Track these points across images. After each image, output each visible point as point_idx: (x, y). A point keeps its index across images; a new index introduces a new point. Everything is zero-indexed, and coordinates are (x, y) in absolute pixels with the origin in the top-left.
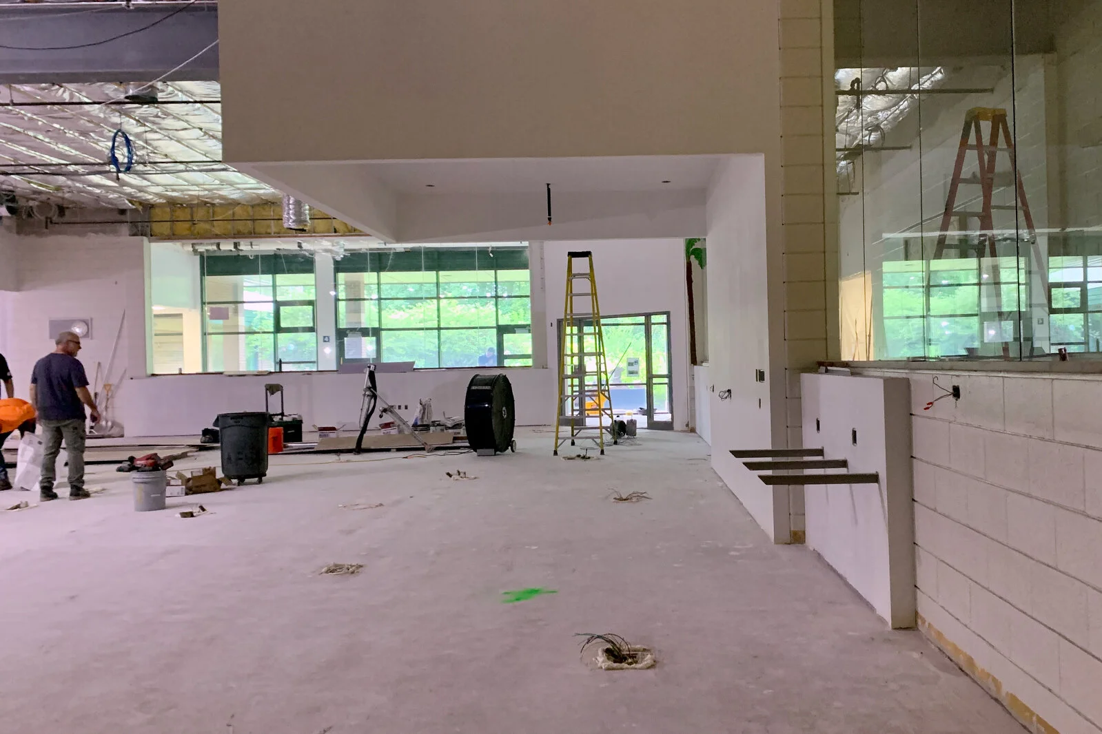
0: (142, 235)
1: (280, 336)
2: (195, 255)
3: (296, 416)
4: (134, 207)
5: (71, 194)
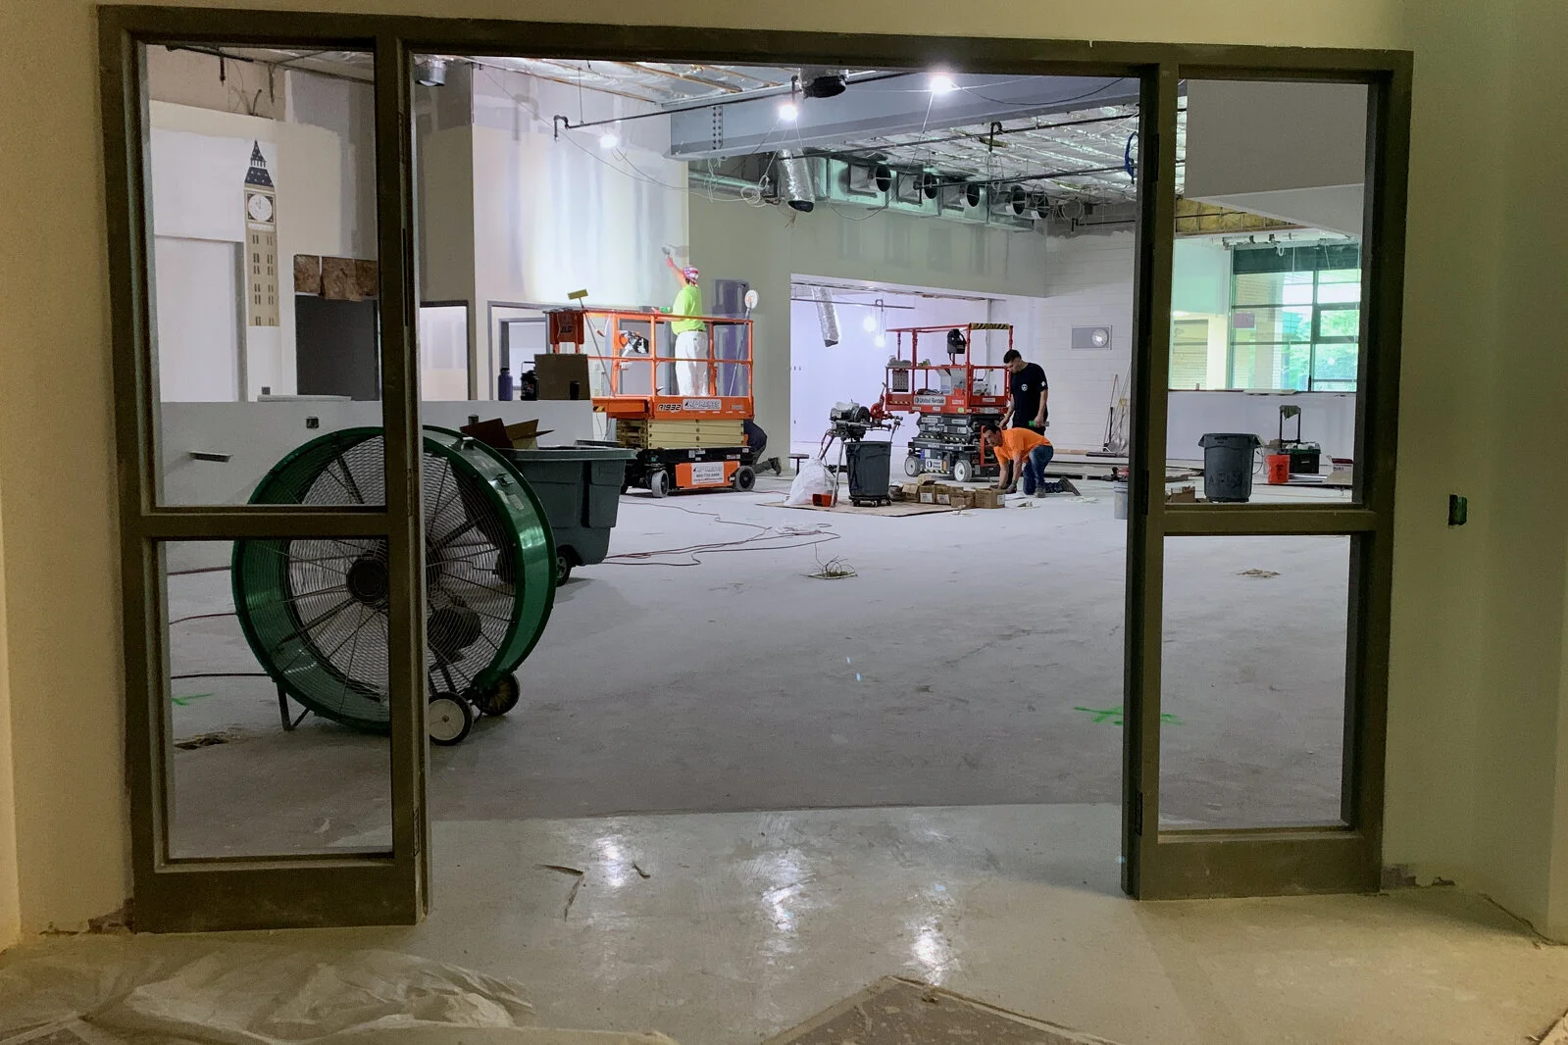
1: (1319, 347)
2: (1227, 250)
3: (1313, 445)
5: (1097, 191)
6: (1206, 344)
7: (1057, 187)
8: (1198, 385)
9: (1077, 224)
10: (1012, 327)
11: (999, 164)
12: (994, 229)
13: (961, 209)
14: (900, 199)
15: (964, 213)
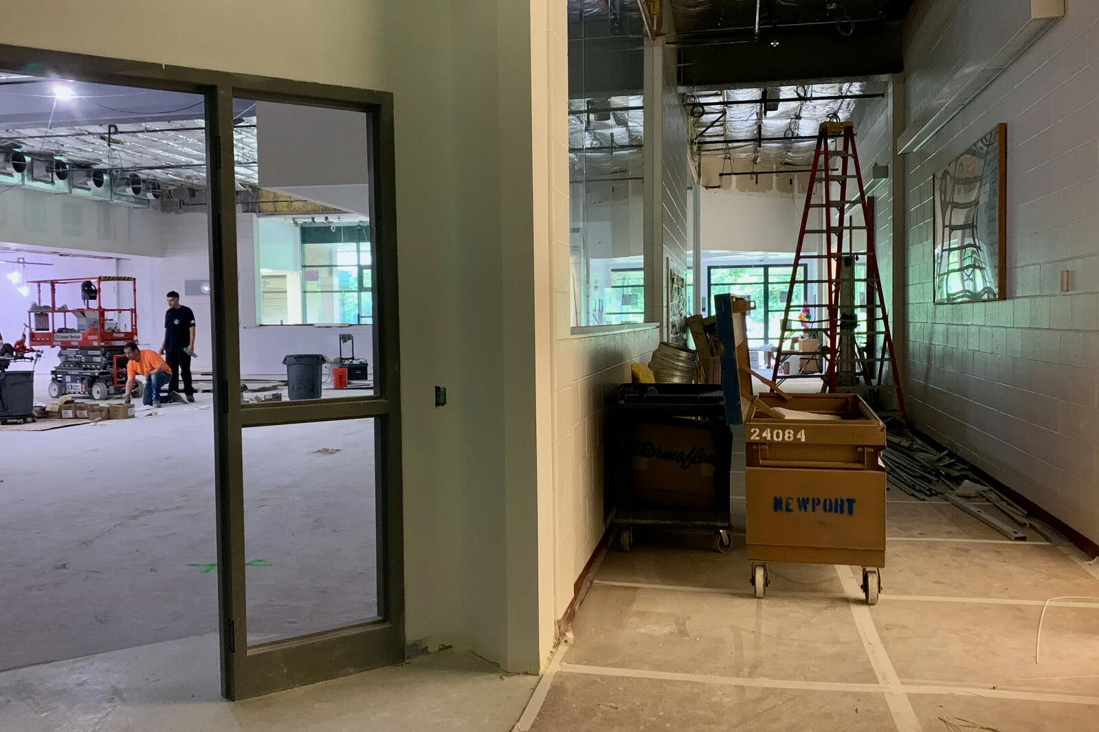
0: (251, 212)
1: (363, 294)
2: (296, 226)
3: (363, 360)
4: (245, 189)
5: (197, 181)
6: (286, 292)
7: (164, 176)
8: (282, 321)
9: (184, 204)
10: (135, 279)
11: (118, 157)
12: (118, 205)
13: (89, 189)
14: (34, 179)
15: (91, 192)
